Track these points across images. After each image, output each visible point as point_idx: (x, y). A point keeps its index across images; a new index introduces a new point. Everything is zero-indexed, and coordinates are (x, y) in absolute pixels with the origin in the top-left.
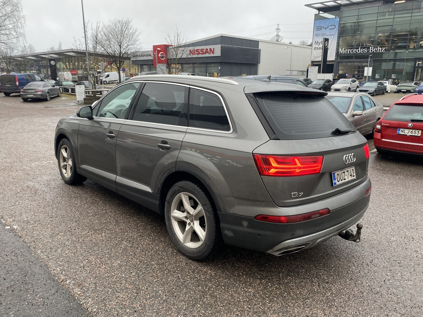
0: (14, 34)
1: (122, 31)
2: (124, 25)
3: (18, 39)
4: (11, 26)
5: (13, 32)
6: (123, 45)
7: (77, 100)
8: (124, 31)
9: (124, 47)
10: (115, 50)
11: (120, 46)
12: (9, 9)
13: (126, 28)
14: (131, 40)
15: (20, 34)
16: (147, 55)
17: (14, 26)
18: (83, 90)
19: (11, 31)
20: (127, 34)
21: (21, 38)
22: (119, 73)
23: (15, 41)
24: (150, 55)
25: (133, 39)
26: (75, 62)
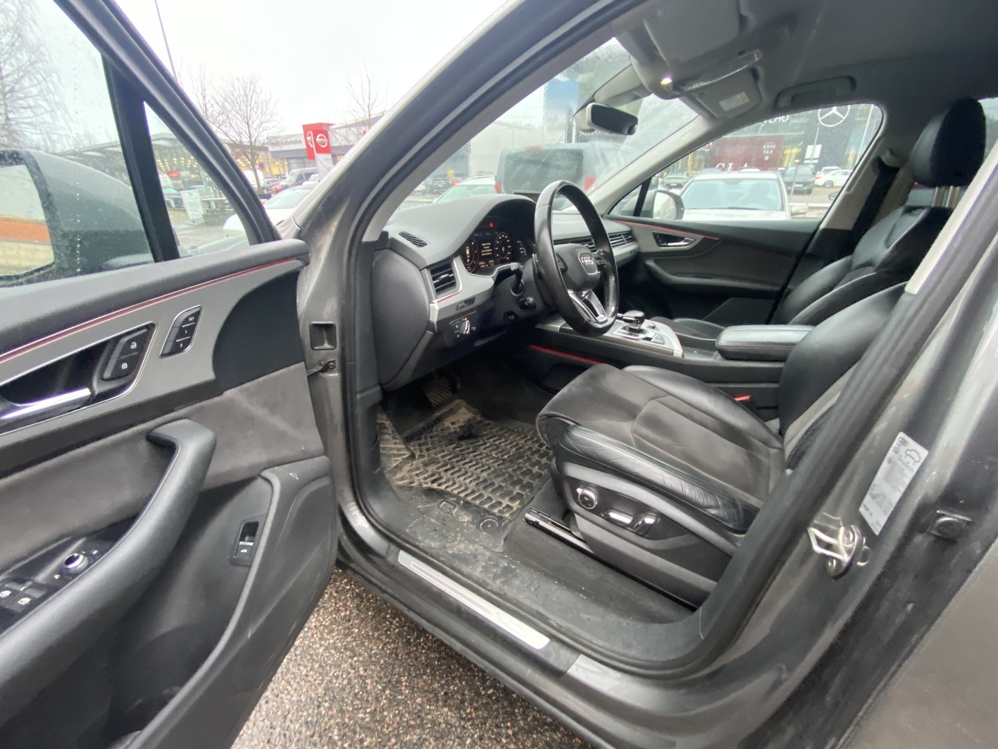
0: (45, 104)
1: (246, 95)
2: (249, 85)
3: (54, 115)
4: (34, 91)
5: (41, 102)
6: (253, 123)
7: (191, 218)
8: (249, 97)
9: (255, 125)
10: (241, 131)
11: (248, 123)
12: (24, 57)
13: (253, 92)
14: (266, 112)
15: (56, 104)
16: (295, 142)
17: (41, 91)
18: (198, 200)
19: (38, 99)
20: (255, 103)
21: (59, 113)
22: (255, 172)
23: (47, 118)
24: (300, 142)
25: (268, 112)
26: (172, 157)
